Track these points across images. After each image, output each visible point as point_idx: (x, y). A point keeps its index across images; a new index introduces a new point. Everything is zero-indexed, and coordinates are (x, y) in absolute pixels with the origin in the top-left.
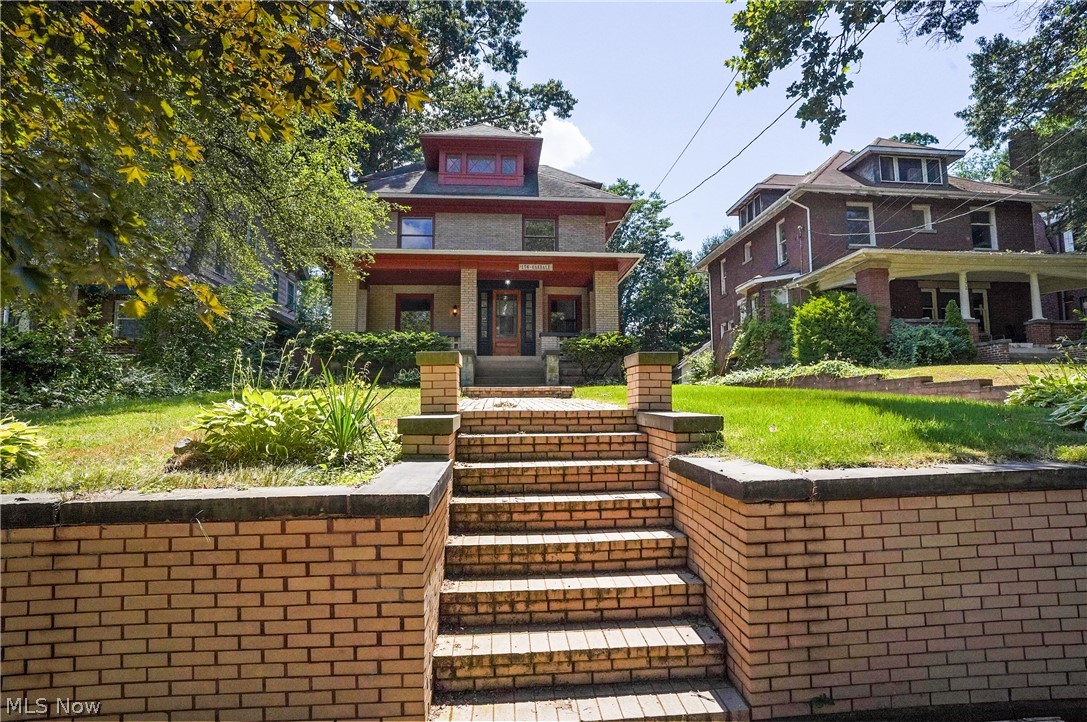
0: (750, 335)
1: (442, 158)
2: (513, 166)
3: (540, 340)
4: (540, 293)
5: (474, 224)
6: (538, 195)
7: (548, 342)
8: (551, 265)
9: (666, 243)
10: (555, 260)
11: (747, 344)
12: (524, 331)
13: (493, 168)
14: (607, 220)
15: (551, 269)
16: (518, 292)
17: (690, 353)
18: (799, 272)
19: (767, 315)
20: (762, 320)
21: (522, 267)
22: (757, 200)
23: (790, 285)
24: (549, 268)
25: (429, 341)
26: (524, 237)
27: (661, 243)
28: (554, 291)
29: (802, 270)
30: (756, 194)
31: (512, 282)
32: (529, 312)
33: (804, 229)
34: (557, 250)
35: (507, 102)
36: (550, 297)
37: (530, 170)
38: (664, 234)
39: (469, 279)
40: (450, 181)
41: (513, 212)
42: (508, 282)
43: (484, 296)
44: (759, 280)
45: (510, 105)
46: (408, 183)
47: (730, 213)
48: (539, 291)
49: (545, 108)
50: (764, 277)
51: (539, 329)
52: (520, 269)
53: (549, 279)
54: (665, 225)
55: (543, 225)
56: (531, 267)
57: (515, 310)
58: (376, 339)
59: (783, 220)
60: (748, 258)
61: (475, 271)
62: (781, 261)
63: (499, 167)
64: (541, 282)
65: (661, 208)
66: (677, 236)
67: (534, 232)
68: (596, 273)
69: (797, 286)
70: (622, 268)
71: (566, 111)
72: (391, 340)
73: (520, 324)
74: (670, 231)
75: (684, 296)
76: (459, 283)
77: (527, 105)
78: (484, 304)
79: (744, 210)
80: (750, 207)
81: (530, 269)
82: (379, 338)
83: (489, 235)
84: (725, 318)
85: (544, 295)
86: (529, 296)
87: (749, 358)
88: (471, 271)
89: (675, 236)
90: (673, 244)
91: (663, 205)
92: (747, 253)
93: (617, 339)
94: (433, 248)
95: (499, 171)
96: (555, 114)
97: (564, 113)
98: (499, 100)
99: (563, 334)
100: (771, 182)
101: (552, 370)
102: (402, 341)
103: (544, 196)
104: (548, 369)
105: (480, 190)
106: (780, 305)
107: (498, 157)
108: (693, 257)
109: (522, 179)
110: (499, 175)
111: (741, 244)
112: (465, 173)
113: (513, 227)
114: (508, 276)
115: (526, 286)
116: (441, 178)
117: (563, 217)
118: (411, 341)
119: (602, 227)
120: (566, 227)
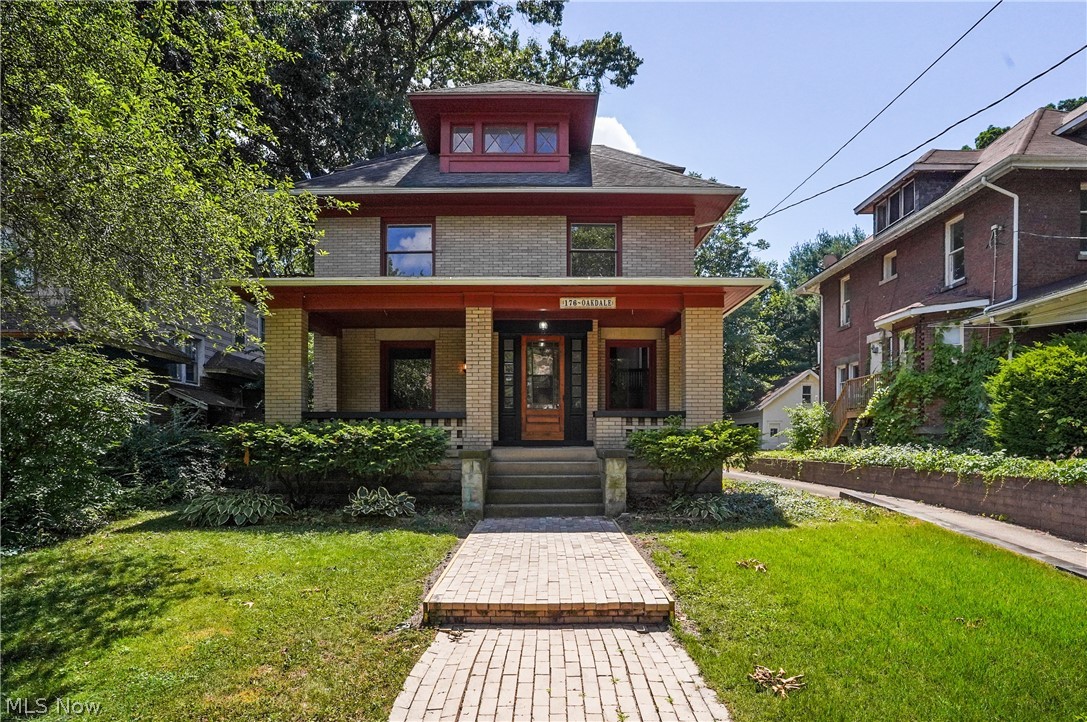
0: (897, 390)
1: (445, 131)
2: (552, 141)
3: (594, 425)
4: (595, 342)
5: (495, 232)
6: (590, 185)
7: (607, 428)
8: (613, 300)
9: (746, 253)
10: (618, 291)
11: (891, 403)
12: (568, 398)
13: (523, 145)
14: (696, 223)
15: (613, 306)
16: (561, 339)
17: (773, 390)
18: (989, 297)
19: (928, 362)
20: (919, 368)
21: (565, 303)
22: (908, 190)
23: (976, 320)
24: (610, 303)
25: (402, 440)
26: (569, 252)
27: (740, 252)
28: (615, 334)
29: (997, 296)
30: (907, 180)
31: (549, 323)
32: (576, 369)
33: (1006, 230)
34: (620, 274)
35: (548, 68)
36: (608, 342)
37: (579, 146)
38: (744, 241)
39: (479, 322)
40: (457, 167)
41: (551, 213)
42: (543, 325)
43: (509, 344)
44: (918, 309)
45: (553, 71)
46: (393, 173)
47: (860, 210)
48: (592, 337)
49: (599, 74)
50: (927, 304)
51: (592, 404)
52: (562, 306)
53: (607, 318)
54: (747, 229)
55: (598, 233)
56: (581, 303)
57: (555, 365)
58: (312, 438)
59: (961, 217)
60: (888, 276)
61: (489, 311)
62: (950, 280)
63: (531, 145)
64: (595, 323)
65: (742, 208)
66: (762, 245)
67: (586, 243)
68: (688, 311)
69: (992, 321)
70: (727, 301)
71: (626, 76)
72: (341, 439)
73: (562, 388)
74: (753, 238)
75: (767, 319)
76: (463, 325)
77: (576, 71)
78: (509, 356)
79: (882, 207)
80: (895, 200)
81: (579, 306)
82: (320, 435)
83: (517, 250)
84: (846, 359)
85: (600, 340)
86: (577, 344)
87: (895, 425)
88: (482, 311)
89: (757, 245)
90: (755, 254)
91: (744, 204)
92: (887, 267)
93: (731, 435)
94: (434, 275)
95: (531, 149)
96: (612, 82)
97: (624, 80)
98: (539, 66)
99: (630, 412)
100: (931, 160)
101: (615, 485)
102: (357, 441)
103: (600, 186)
104: (608, 482)
105: (502, 180)
106: (950, 349)
107: (530, 129)
108: (779, 271)
109: (567, 160)
110: (531, 156)
111: (877, 256)
112: (480, 153)
113: (551, 237)
114: (543, 316)
115: (572, 329)
116: (444, 162)
117: (629, 218)
118: (373, 441)
119: (691, 234)
120: (634, 234)
